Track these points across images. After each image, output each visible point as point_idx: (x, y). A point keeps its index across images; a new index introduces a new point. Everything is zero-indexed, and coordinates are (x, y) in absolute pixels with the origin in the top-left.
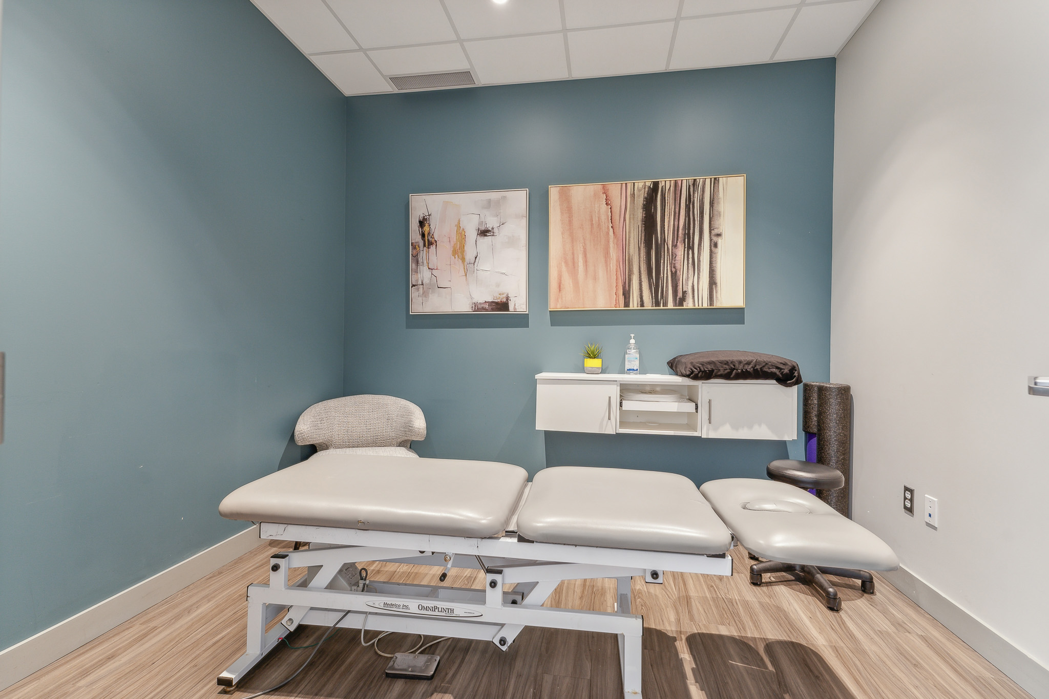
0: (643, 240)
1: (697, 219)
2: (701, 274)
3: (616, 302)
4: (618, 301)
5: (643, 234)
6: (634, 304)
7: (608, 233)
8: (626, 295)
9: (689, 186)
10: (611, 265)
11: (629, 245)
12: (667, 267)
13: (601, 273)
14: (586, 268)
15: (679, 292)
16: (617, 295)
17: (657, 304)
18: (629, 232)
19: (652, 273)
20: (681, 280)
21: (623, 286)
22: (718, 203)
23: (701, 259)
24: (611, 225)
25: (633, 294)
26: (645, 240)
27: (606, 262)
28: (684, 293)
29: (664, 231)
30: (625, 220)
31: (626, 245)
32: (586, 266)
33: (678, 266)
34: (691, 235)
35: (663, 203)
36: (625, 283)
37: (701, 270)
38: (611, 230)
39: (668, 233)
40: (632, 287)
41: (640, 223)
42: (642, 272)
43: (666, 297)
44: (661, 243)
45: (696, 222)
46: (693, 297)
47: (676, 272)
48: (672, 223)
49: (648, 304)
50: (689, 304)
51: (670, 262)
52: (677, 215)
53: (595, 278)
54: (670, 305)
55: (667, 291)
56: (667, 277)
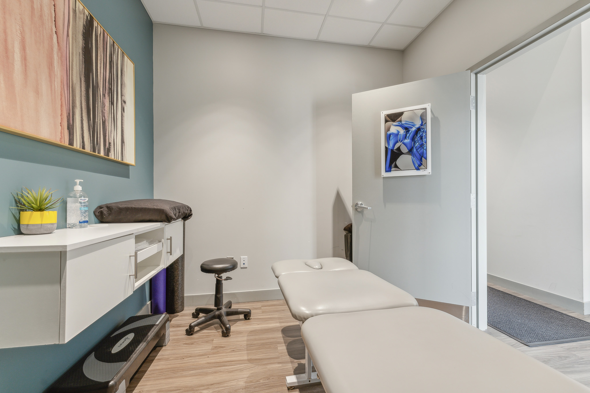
0: (83, 73)
1: (115, 80)
2: (118, 130)
3: (61, 136)
4: (63, 135)
5: (83, 66)
6: (77, 145)
7: (51, 38)
8: (71, 129)
9: (111, 45)
10: (56, 82)
11: (72, 70)
12: (100, 114)
13: (44, 87)
14: (26, 69)
15: (107, 142)
16: (63, 127)
17: (94, 151)
18: (72, 53)
19: (91, 114)
20: (108, 130)
21: (67, 117)
22: (124, 76)
23: (118, 118)
24: (54, 30)
25: (76, 131)
26: (85, 74)
27: (50, 76)
28: (110, 143)
29: (98, 74)
30: (68, 35)
31: (69, 67)
32: (26, 66)
33: (106, 117)
34: (113, 92)
35: (96, 43)
36: (69, 114)
37: (118, 127)
38: (55, 36)
39: (100, 79)
40: (76, 123)
41: (81, 51)
42: (83, 109)
43: (99, 144)
44: (96, 86)
45: (115, 82)
46: (114, 149)
47: (105, 121)
48: (102, 72)
49: (88, 149)
50: (112, 156)
51: (101, 110)
52: (105, 65)
53: (37, 92)
54: (102, 154)
55: (100, 137)
56: (100, 123)
